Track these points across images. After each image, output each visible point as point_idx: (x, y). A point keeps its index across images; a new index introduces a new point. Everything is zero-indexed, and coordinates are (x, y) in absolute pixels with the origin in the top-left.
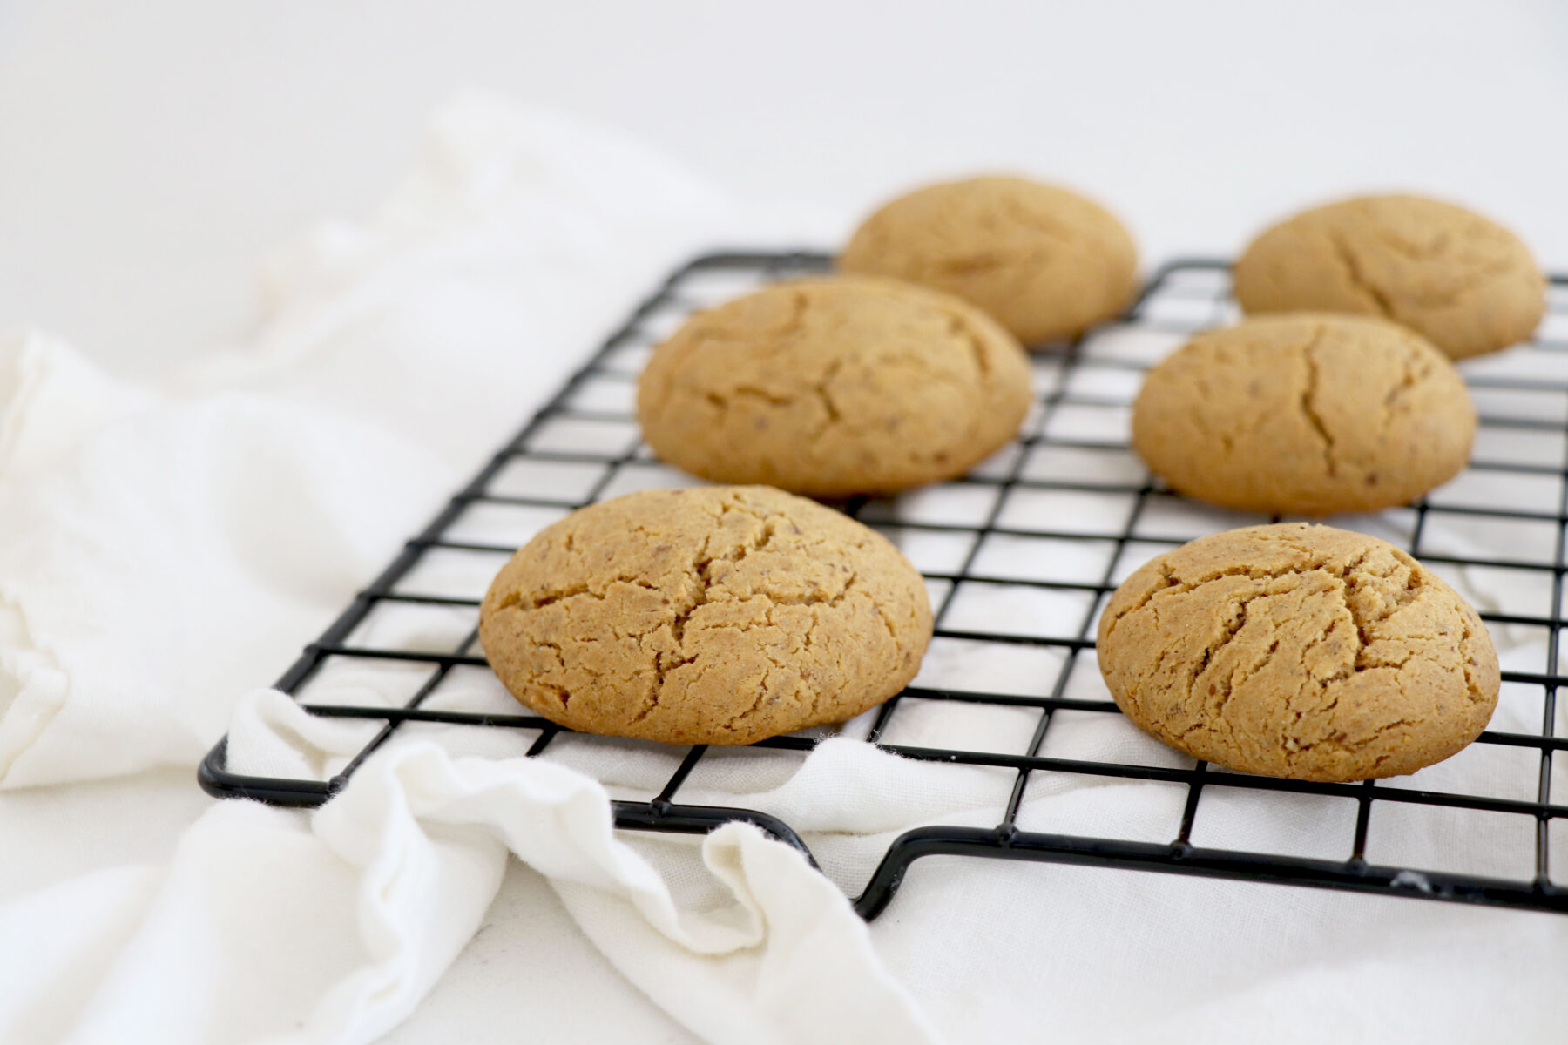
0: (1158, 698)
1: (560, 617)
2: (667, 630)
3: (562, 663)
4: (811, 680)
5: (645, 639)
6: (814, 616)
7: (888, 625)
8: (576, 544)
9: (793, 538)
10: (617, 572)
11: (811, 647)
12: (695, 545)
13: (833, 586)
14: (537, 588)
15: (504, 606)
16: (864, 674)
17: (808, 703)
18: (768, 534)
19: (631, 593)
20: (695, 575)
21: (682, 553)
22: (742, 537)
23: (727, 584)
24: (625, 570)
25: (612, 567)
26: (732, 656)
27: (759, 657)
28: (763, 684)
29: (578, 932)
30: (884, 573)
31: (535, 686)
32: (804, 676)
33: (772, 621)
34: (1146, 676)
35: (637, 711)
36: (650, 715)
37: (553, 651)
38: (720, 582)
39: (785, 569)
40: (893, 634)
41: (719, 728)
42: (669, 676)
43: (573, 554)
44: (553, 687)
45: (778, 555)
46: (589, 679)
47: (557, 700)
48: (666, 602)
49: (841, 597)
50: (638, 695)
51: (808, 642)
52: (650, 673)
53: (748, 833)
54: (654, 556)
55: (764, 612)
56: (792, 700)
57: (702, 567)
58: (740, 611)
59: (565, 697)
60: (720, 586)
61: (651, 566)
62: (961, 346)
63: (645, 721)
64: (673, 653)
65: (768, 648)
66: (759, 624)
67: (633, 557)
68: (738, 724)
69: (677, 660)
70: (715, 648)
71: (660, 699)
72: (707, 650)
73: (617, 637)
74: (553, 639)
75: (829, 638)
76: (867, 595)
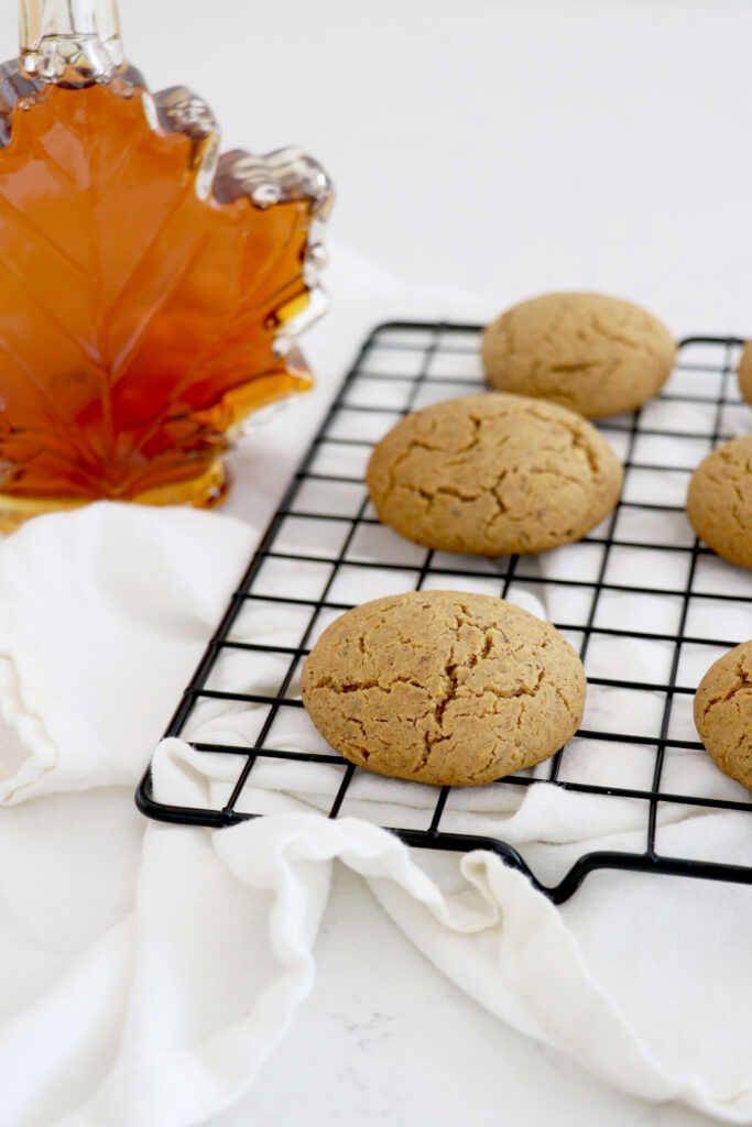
0: (740, 762)
1: (361, 703)
2: (432, 716)
3: (364, 733)
4: (521, 747)
5: (418, 722)
6: (522, 705)
7: (566, 703)
8: (367, 647)
9: (505, 646)
10: (396, 674)
11: (522, 726)
12: (446, 655)
13: (531, 683)
14: (344, 678)
15: (321, 685)
16: (552, 738)
17: (519, 761)
18: (489, 645)
19: (407, 690)
20: (447, 678)
21: (438, 662)
22: (474, 648)
23: (469, 685)
24: (402, 673)
25: (393, 670)
26: (474, 735)
27: (491, 735)
28: (493, 753)
29: (380, 906)
30: (560, 664)
31: (346, 744)
32: (517, 745)
33: (498, 709)
34: (731, 748)
35: (414, 767)
36: (421, 770)
37: (358, 725)
38: (463, 684)
39: (502, 672)
40: (568, 709)
41: (466, 779)
42: (435, 747)
43: (366, 655)
44: (358, 747)
45: (496, 661)
46: (383, 746)
47: (361, 756)
48: (430, 698)
49: (537, 687)
50: (414, 758)
51: (519, 723)
52: (422, 745)
53: (491, 859)
54: (420, 663)
55: (492, 705)
56: (511, 761)
57: (450, 670)
58: (477, 704)
59: (366, 754)
60: (464, 687)
61: (419, 671)
62: (581, 454)
63: (418, 773)
64: (436, 732)
65: (496, 729)
66: (489, 713)
67: (406, 663)
68: (477, 777)
69: (439, 737)
70: (463, 730)
71: (428, 762)
72: (458, 731)
73: (400, 721)
74: (357, 717)
75: (532, 719)
76: (552, 684)
